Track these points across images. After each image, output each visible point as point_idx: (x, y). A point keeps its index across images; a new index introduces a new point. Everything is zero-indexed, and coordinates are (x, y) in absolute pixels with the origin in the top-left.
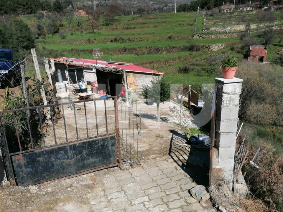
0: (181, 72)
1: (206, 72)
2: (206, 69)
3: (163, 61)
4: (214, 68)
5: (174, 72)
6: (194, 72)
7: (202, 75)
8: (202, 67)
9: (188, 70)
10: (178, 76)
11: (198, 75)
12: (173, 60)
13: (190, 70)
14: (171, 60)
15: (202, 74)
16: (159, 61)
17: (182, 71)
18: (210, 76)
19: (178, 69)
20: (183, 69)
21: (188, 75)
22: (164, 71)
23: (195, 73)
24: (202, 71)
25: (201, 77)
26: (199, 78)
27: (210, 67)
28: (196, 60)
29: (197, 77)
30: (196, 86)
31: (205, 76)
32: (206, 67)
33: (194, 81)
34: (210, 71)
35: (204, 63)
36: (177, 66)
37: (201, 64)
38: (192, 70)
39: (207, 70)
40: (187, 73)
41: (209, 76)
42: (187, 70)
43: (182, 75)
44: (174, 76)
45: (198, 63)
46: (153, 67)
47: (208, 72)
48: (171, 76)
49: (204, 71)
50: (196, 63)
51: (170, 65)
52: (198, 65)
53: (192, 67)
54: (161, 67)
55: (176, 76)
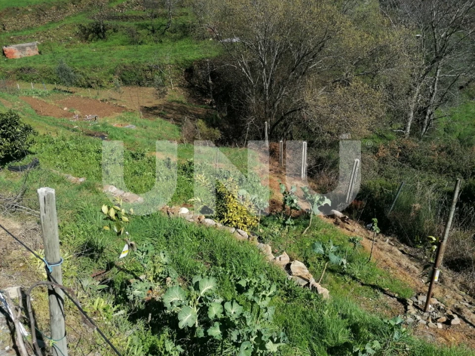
0: (87, 38)
1: (150, 32)
2: (148, 25)
3: (30, 10)
4: (165, 22)
5: (68, 40)
6: (120, 37)
7: (142, 42)
8: (138, 23)
9: (104, 30)
10: (82, 48)
11: (133, 42)
12: (58, 8)
13: (110, 31)
14: (54, 8)
15: (141, 39)
16: (18, 10)
17: (89, 34)
18: (161, 42)
19: (77, 30)
20: (90, 30)
21: (108, 43)
22: (39, 37)
23: (124, 38)
24: (140, 32)
25: (141, 46)
26: (135, 48)
27: (156, 21)
28: (118, 6)
29: (132, 47)
30: (134, 67)
31: (150, 43)
32: (147, 22)
33: (126, 57)
34: (159, 29)
35: (141, 14)
36: (71, 22)
37: (134, 14)
38: (115, 31)
39: (150, 28)
40: (104, 38)
41: (159, 44)
42: (100, 31)
43: (93, 44)
44: (70, 50)
45: (126, 12)
46: (4, 29)
47: (153, 31)
48: (63, 49)
49: (145, 31)
50: (120, 14)
51: (53, 22)
52: (127, 18)
53: (114, 23)
54: (29, 28)
55: (76, 49)
